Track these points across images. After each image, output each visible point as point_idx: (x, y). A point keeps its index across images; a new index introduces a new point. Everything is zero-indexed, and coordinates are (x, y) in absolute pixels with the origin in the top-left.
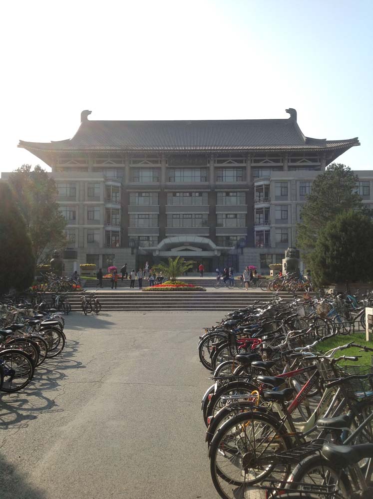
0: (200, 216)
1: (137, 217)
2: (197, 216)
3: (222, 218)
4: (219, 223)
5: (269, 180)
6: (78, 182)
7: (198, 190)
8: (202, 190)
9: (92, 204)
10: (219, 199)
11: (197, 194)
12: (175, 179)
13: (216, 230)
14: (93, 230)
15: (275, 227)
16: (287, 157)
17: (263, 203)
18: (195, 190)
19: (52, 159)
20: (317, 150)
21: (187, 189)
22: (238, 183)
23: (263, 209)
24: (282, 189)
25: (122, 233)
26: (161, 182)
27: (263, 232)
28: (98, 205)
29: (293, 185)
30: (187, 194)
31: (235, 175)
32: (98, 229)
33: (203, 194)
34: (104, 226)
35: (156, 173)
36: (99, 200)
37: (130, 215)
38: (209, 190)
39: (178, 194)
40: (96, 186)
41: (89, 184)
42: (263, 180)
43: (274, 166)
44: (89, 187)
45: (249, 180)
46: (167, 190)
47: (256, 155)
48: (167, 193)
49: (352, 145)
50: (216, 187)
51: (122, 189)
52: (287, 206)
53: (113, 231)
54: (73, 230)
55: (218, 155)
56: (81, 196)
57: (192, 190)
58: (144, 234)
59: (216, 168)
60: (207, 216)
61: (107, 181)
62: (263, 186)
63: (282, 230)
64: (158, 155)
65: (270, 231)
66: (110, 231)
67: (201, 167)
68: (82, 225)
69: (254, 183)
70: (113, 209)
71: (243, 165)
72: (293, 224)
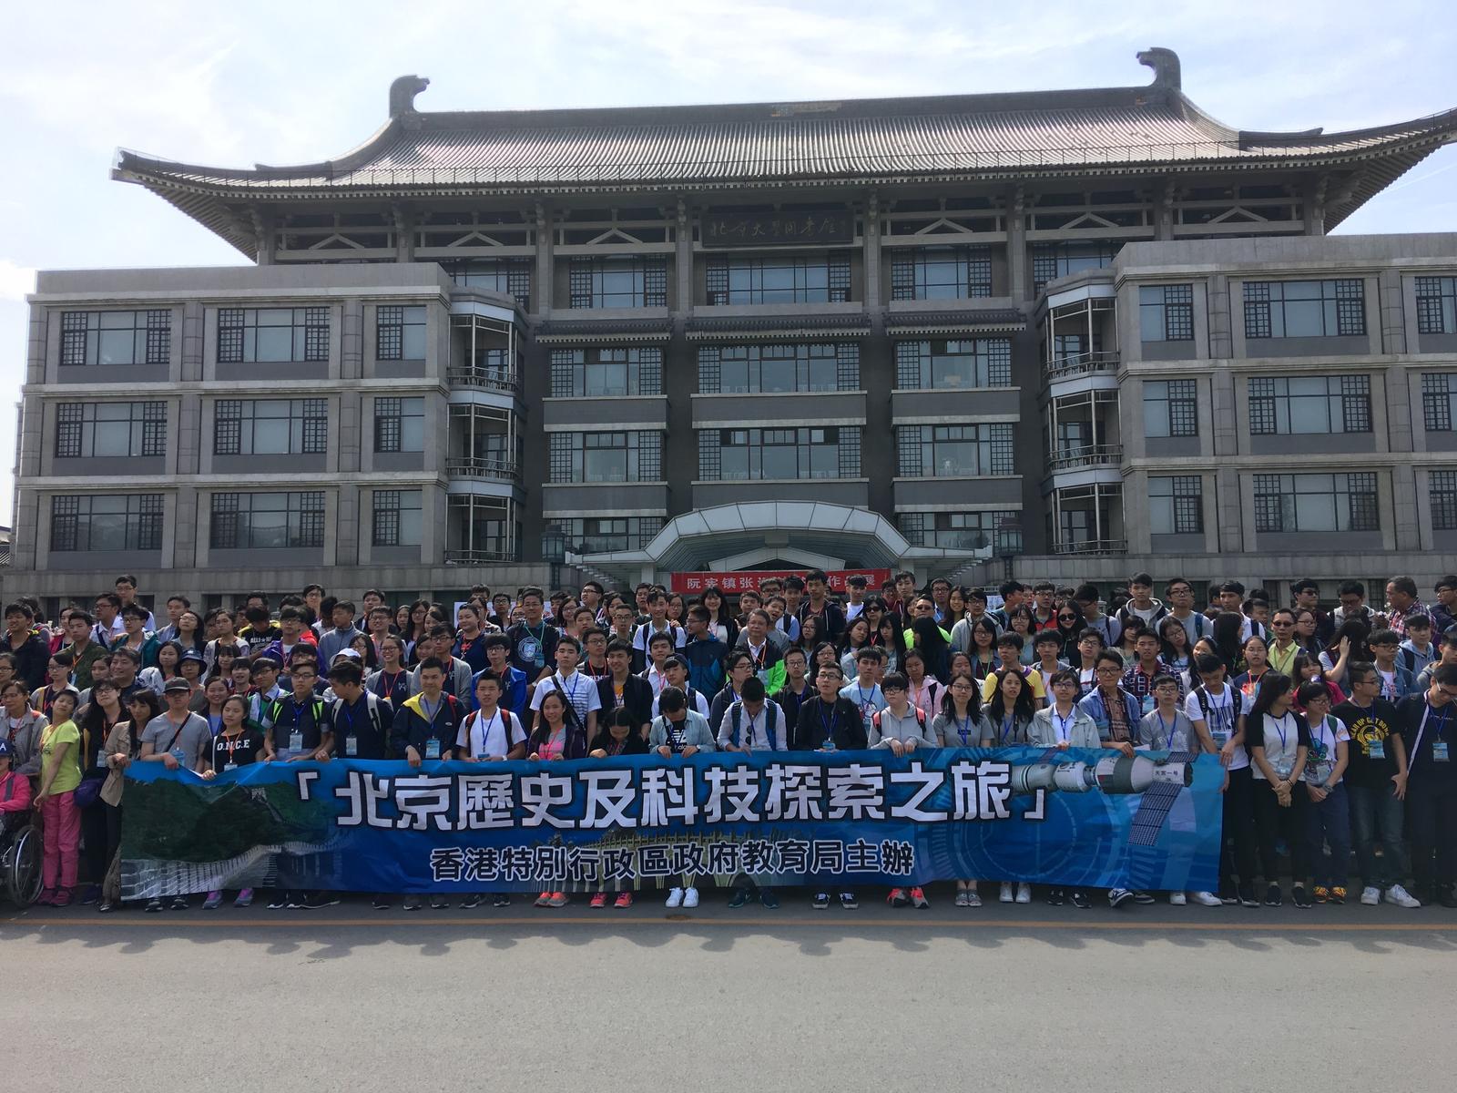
2: (816, 435)
3: (918, 440)
4: (907, 463)
5: (1110, 280)
6: (336, 304)
7: (822, 332)
8: (836, 332)
9: (394, 389)
10: (905, 365)
11: (816, 350)
12: (728, 297)
13: (897, 487)
14: (396, 494)
15: (1144, 468)
16: (1169, 202)
17: (1086, 373)
18: (807, 333)
19: (259, 229)
20: (1295, 165)
21: (777, 328)
22: (978, 303)
23: (1090, 400)
24: (1170, 313)
25: (521, 506)
26: (673, 307)
27: (1094, 493)
28: (417, 394)
29: (1216, 293)
30: (778, 351)
31: (963, 278)
32: (417, 488)
33: (840, 350)
34: (444, 478)
35: (658, 279)
36: (421, 374)
37: (552, 436)
38: (866, 331)
39: (741, 352)
40: (411, 316)
41: (381, 310)
42: (1086, 282)
43: (1118, 239)
44: (380, 322)
45: (1022, 291)
46: (697, 335)
47: (1047, 201)
48: (699, 346)
49: (1444, 137)
50: (891, 320)
51: (523, 337)
52: (1192, 383)
53: (481, 500)
54: (317, 495)
55: (894, 202)
56: (348, 357)
57: (798, 333)
58: (605, 508)
59: (888, 254)
60: (858, 435)
61: (456, 298)
62: (1087, 308)
63: (1177, 480)
64: (662, 210)
65: (1120, 487)
66: (468, 498)
67: (831, 251)
68: (349, 476)
69: (1045, 299)
70: (482, 410)
71: (996, 237)
72: (1223, 455)
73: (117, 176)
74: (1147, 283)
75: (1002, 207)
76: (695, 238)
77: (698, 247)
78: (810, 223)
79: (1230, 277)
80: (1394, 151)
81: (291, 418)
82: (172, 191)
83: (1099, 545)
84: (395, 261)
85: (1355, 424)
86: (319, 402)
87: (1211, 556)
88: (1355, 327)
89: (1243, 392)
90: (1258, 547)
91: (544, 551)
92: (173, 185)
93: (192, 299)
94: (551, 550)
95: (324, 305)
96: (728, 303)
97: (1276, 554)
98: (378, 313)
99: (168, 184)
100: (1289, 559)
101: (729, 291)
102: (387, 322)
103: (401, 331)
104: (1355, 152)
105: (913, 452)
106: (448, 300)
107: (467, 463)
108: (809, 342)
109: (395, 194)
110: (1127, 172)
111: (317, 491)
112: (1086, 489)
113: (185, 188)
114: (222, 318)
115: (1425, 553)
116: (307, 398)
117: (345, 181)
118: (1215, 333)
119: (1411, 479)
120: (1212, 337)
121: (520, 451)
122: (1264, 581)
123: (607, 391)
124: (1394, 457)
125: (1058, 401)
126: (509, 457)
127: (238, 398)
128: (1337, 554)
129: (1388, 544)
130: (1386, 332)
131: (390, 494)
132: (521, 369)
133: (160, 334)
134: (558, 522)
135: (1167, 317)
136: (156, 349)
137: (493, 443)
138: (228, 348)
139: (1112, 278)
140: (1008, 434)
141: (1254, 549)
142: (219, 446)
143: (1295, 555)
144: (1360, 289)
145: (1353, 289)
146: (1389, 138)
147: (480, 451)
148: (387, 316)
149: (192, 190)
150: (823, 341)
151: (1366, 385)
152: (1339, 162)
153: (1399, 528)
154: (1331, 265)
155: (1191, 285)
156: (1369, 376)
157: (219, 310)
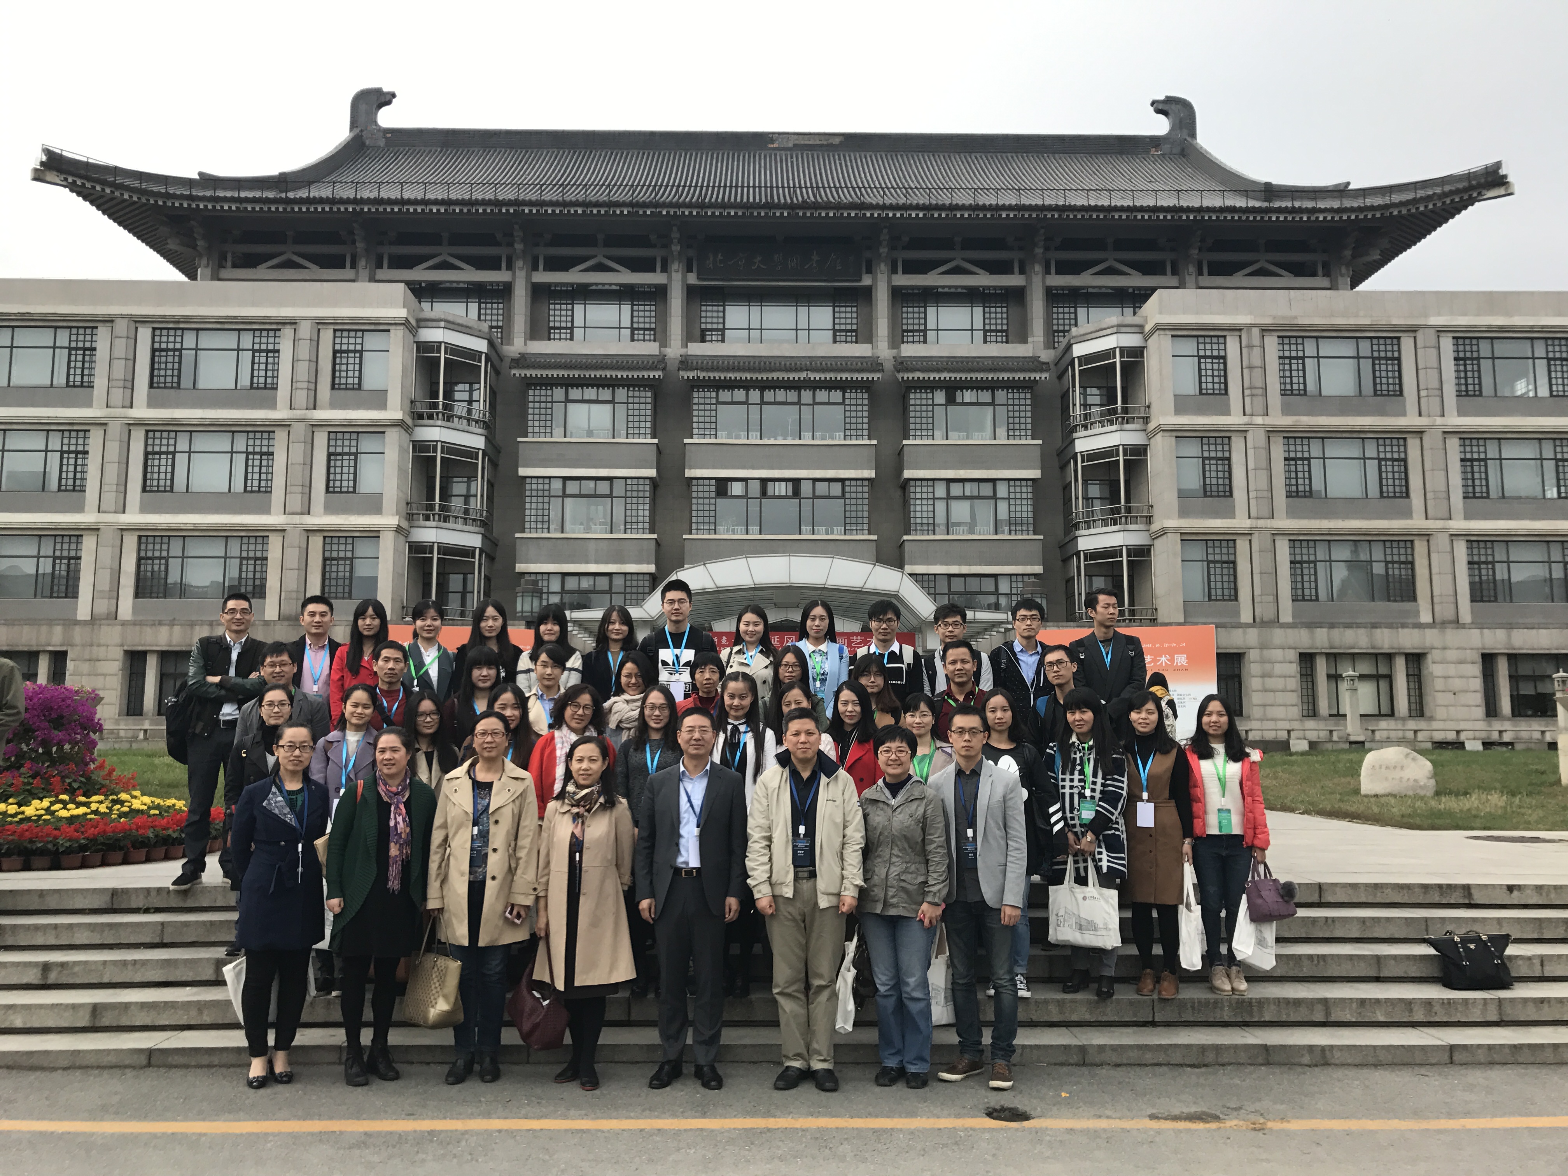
0: (836, 489)
1: (557, 485)
2: (821, 488)
3: (931, 496)
4: (919, 521)
5: (1139, 329)
6: (288, 327)
7: (829, 376)
8: (845, 376)
9: (350, 424)
10: (918, 414)
11: (822, 395)
12: (723, 335)
13: (907, 546)
14: (350, 541)
15: (1176, 531)
16: (1194, 252)
17: (1114, 428)
18: (812, 376)
19: (201, 243)
20: (1325, 218)
21: (780, 370)
22: (996, 350)
23: (1118, 455)
24: (1203, 366)
25: (491, 558)
26: (664, 344)
27: (1121, 556)
28: (377, 429)
29: (1250, 347)
30: (781, 395)
31: (978, 324)
32: (374, 535)
33: (847, 395)
34: (405, 524)
35: (647, 313)
36: (382, 405)
37: (528, 480)
38: (876, 376)
39: (739, 395)
40: (372, 341)
41: (338, 334)
42: (1114, 330)
43: (1146, 288)
44: (338, 347)
45: (1042, 339)
46: (691, 374)
47: (1068, 244)
48: (693, 387)
49: (1480, 194)
50: (902, 364)
51: (497, 372)
52: (1226, 441)
53: (445, 549)
54: (260, 540)
55: (906, 239)
56: (299, 385)
57: (803, 375)
58: (587, 563)
59: (899, 296)
60: (866, 489)
61: (422, 324)
62: (1115, 357)
63: (1210, 544)
64: (653, 238)
65: (1149, 551)
66: (432, 547)
67: (836, 289)
68: (297, 519)
69: (1069, 347)
70: (449, 448)
71: (1014, 280)
72: (1258, 518)
73: (38, 176)
74: (1179, 332)
75: (1021, 249)
76: (689, 270)
77: (692, 279)
78: (815, 258)
79: (1265, 330)
80: (1426, 207)
81: (232, 452)
82: (102, 197)
83: (1127, 613)
84: (354, 281)
85: (1391, 489)
86: (265, 435)
87: (1247, 626)
88: (1391, 388)
89: (1278, 452)
90: (1294, 617)
91: (519, 608)
92: (103, 190)
93: (123, 316)
94: (527, 608)
95: (274, 327)
96: (723, 341)
97: (1311, 625)
98: (335, 337)
99: (98, 188)
100: (1325, 630)
101: (724, 329)
102: (344, 347)
103: (361, 357)
104: (1386, 207)
105: (925, 508)
106: (412, 326)
107: (431, 507)
108: (815, 386)
109: (358, 209)
110: (1154, 217)
111: (260, 536)
112: (1113, 552)
113: (117, 194)
114: (157, 339)
115: (1463, 626)
116: (251, 430)
117: (303, 194)
118: (1251, 388)
119: (1448, 548)
120: (1247, 392)
121: (490, 498)
122: (1300, 654)
123: (590, 433)
124: (1431, 524)
125: (1082, 457)
126: (476, 504)
127: (173, 428)
128: (1375, 626)
129: (1425, 617)
130: (1423, 393)
131: (342, 541)
132: (493, 406)
133: (84, 355)
134: (533, 577)
135: (1200, 369)
136: (79, 371)
137: (459, 488)
138: (162, 373)
139: (1142, 327)
140: (1027, 491)
141: (1290, 619)
142: (148, 482)
143: (1332, 626)
144: (1396, 348)
145: (1389, 348)
146: (1421, 193)
147: (446, 495)
148: (345, 340)
149: (126, 196)
150: (830, 386)
151: (1402, 449)
152: (1369, 216)
153: (1435, 600)
154: (1367, 322)
155: (1225, 337)
156: (1405, 439)
157: (154, 329)
